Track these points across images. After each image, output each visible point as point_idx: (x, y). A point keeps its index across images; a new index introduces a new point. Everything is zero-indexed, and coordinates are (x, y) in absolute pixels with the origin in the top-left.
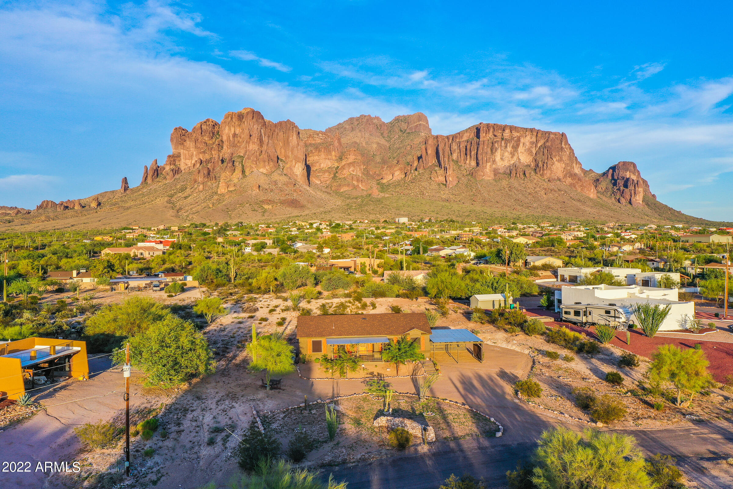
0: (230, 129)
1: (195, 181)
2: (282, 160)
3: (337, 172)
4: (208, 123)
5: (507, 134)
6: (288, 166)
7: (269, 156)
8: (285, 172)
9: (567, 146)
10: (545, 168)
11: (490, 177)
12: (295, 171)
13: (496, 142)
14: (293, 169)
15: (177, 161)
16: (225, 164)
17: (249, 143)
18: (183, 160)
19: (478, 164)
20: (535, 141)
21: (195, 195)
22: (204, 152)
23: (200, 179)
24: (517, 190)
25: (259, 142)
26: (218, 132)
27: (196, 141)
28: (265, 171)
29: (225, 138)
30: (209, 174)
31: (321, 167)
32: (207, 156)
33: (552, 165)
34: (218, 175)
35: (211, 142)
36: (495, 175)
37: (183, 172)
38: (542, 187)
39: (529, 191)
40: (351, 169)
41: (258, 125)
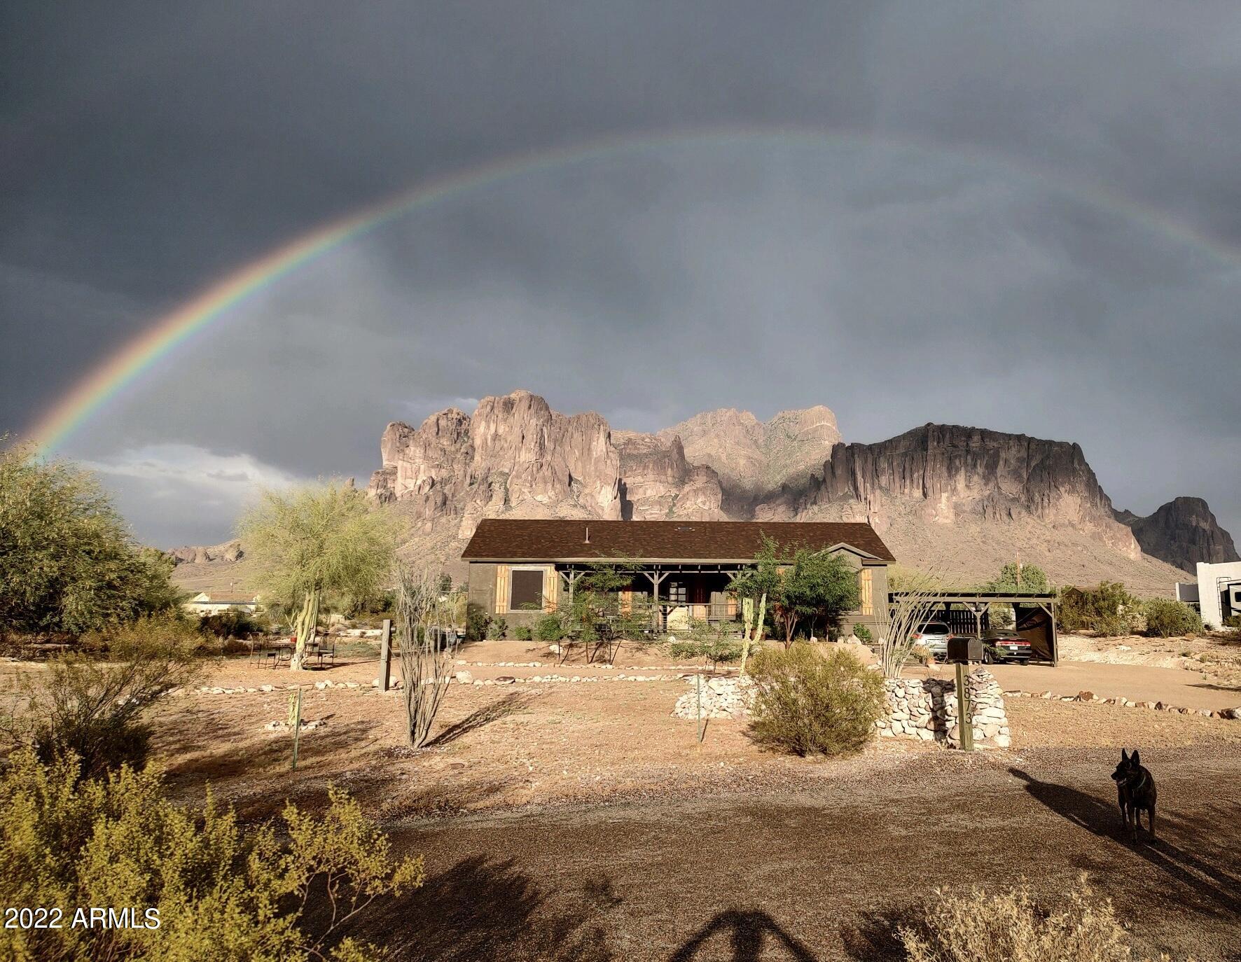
0: (489, 427)
1: (419, 515)
2: (577, 481)
3: (674, 505)
4: (449, 416)
5: (975, 443)
6: (587, 491)
7: (554, 473)
8: (581, 501)
9: (1083, 468)
10: (1045, 504)
11: (947, 518)
12: (599, 501)
13: (956, 457)
14: (597, 496)
15: (389, 482)
16: (476, 486)
17: (520, 450)
18: (400, 480)
19: (925, 495)
20: (1025, 456)
21: (417, 539)
22: (440, 466)
23: (428, 512)
24: (998, 543)
25: (537, 449)
26: (467, 432)
27: (427, 446)
28: (546, 500)
29: (478, 442)
30: (444, 503)
31: (648, 495)
32: (444, 473)
33: (1058, 500)
34: (460, 506)
35: (453, 449)
36: (957, 515)
37: (399, 499)
38: (1043, 537)
39: (1019, 544)
40: (700, 500)
41: (538, 419)
